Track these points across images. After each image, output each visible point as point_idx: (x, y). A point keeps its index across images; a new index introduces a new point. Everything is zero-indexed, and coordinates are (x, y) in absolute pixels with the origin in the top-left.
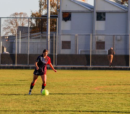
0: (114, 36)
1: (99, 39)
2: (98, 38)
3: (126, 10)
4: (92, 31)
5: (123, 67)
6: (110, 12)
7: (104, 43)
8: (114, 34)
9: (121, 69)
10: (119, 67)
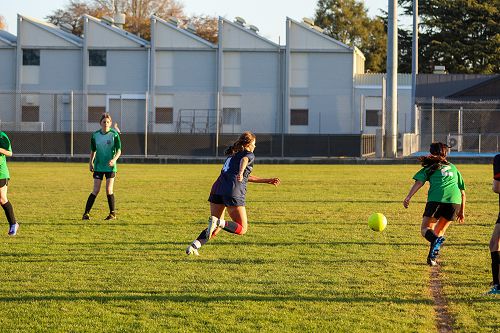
0: (56, 95)
1: (28, 101)
2: (25, 99)
3: (80, 45)
4: (14, 85)
5: (58, 156)
6: (49, 49)
7: (37, 109)
8: (55, 92)
9: (55, 160)
10: (53, 155)
